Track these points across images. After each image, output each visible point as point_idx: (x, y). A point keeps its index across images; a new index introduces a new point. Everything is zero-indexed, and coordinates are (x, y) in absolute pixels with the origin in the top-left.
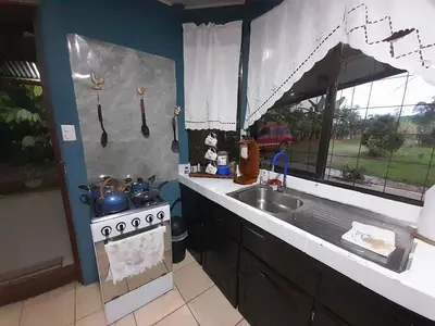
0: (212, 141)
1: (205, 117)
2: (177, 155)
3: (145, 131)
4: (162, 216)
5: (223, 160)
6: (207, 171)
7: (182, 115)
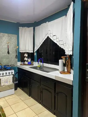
0: (26, 55)
1: (25, 49)
2: (17, 59)
3: (8, 53)
4: (12, 73)
5: (29, 60)
6: (25, 63)
7: (19, 48)
